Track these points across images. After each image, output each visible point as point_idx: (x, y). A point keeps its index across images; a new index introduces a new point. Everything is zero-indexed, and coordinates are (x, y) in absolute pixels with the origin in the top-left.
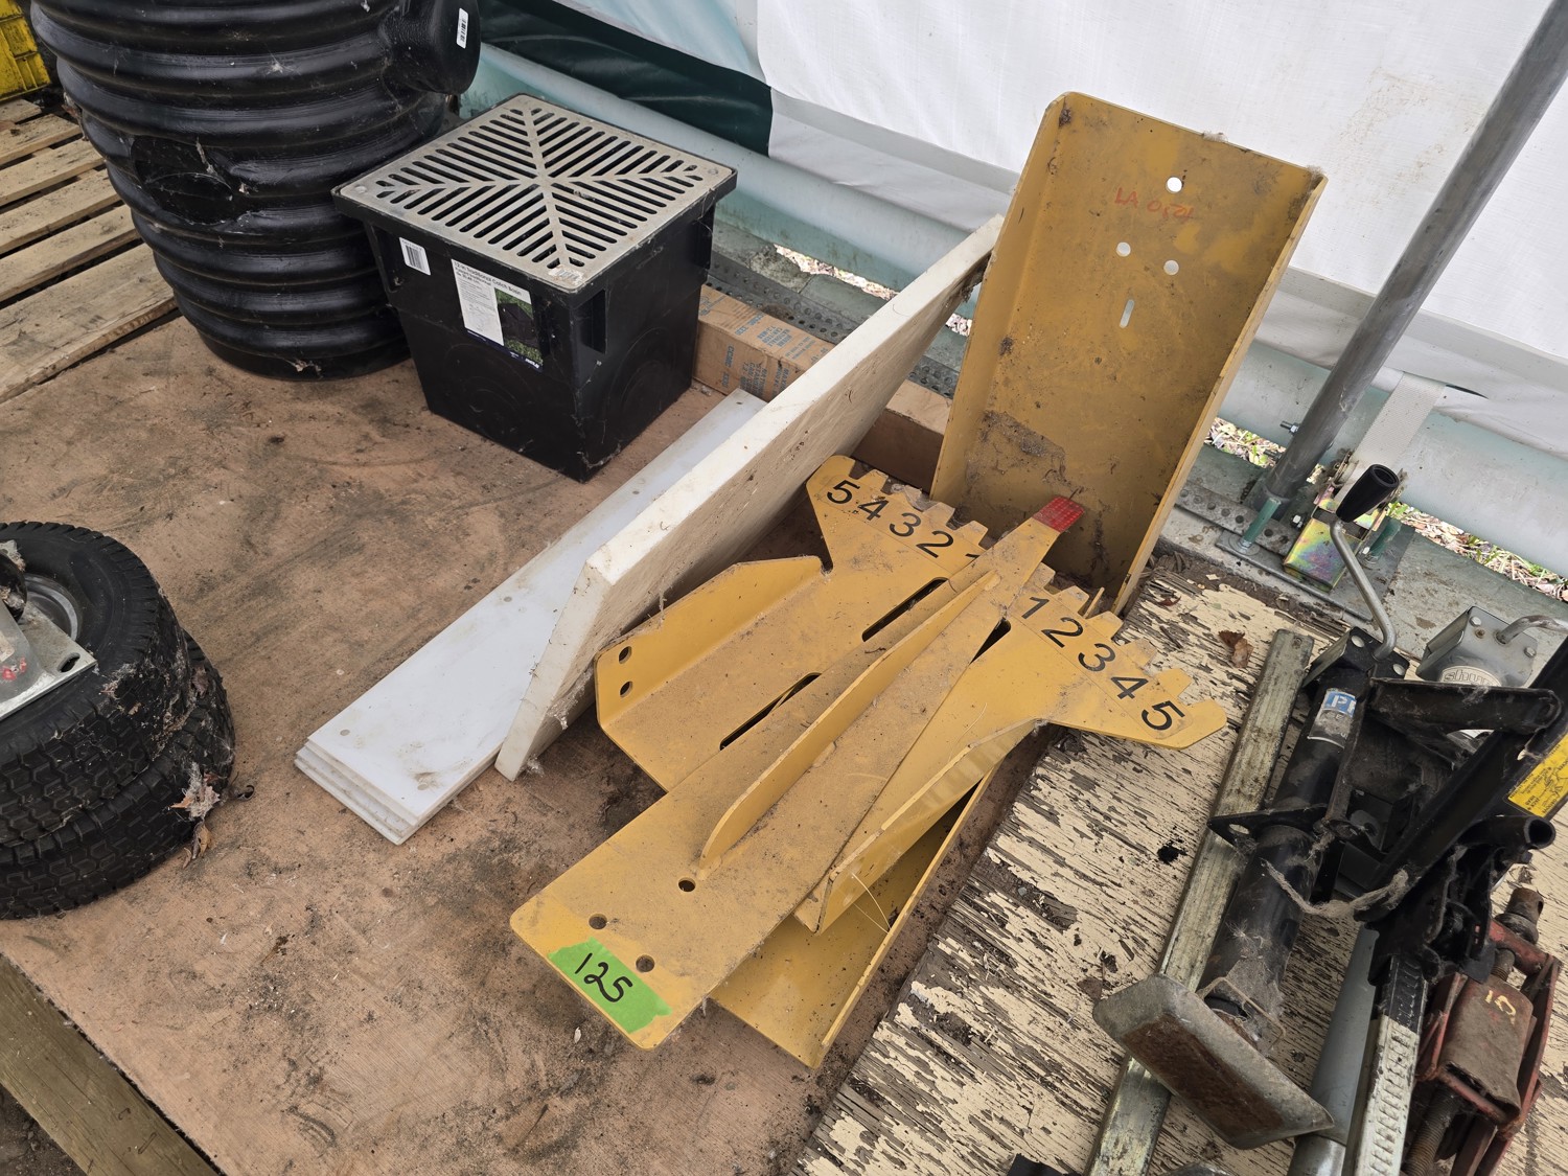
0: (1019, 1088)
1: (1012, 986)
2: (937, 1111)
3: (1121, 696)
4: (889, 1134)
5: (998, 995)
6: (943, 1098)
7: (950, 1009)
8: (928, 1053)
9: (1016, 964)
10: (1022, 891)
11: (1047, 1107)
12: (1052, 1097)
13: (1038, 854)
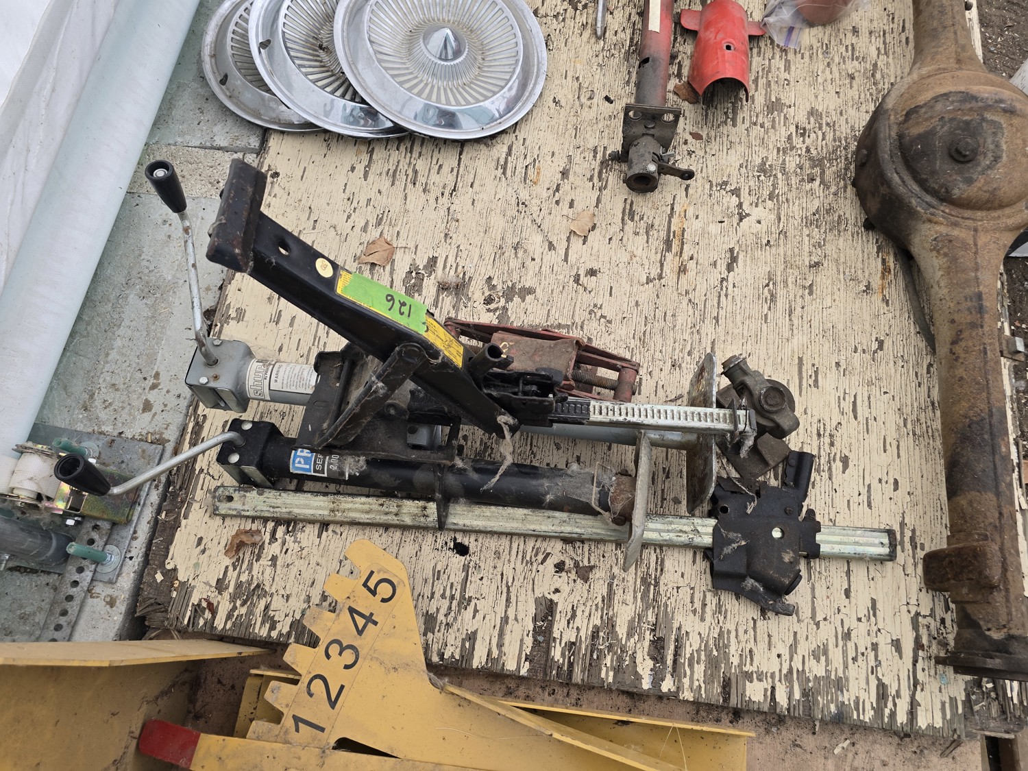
0: (669, 598)
1: (611, 624)
2: (711, 642)
3: (375, 623)
4: (740, 665)
5: (622, 631)
6: (702, 642)
7: (647, 658)
8: (682, 661)
9: (595, 626)
10: (540, 638)
11: (669, 579)
12: (662, 577)
13: (507, 638)
